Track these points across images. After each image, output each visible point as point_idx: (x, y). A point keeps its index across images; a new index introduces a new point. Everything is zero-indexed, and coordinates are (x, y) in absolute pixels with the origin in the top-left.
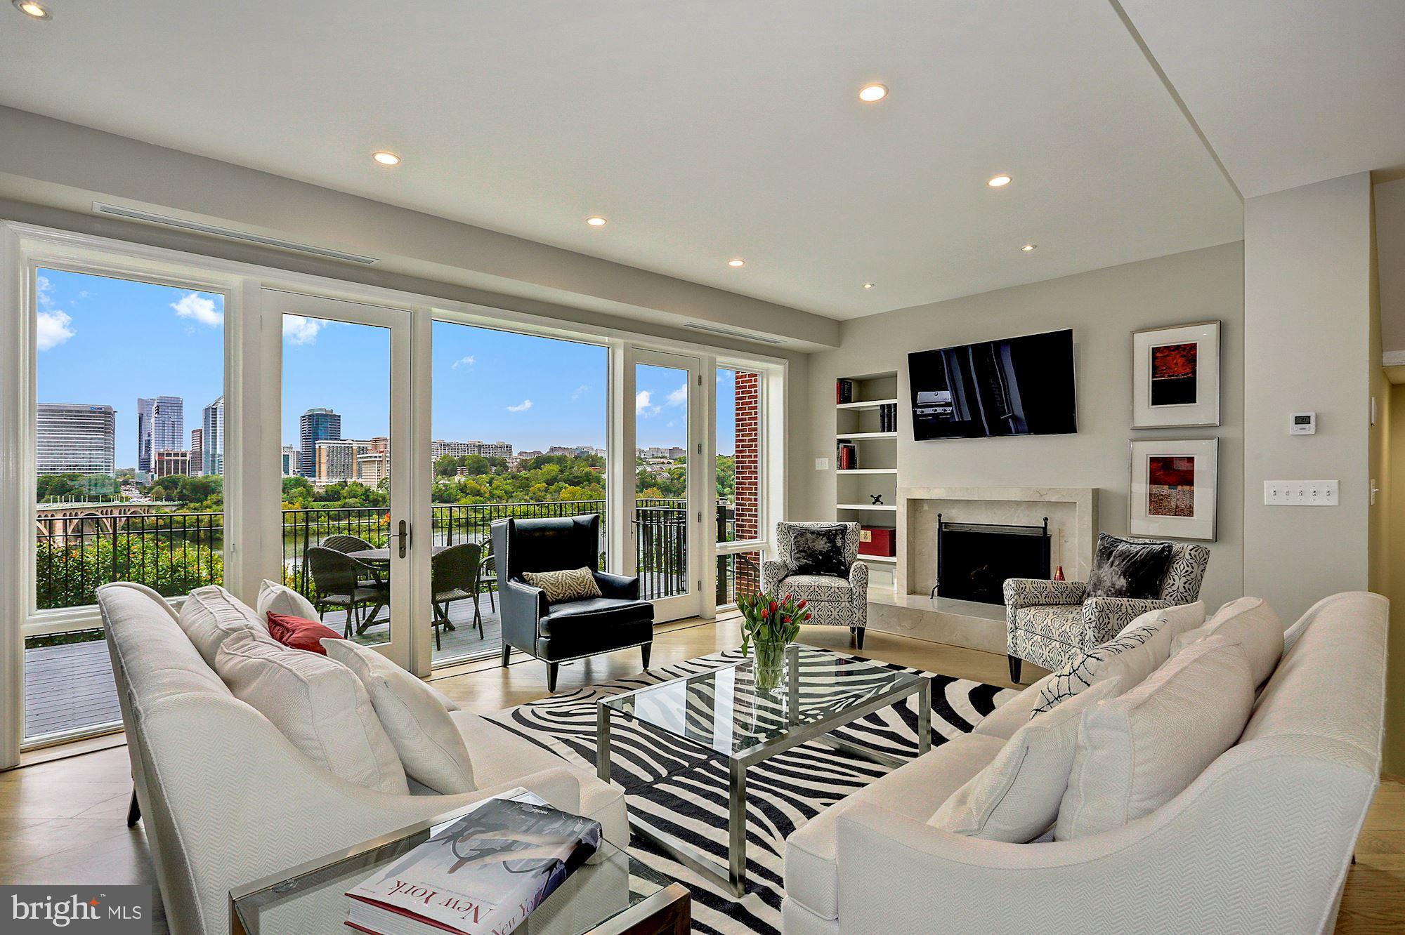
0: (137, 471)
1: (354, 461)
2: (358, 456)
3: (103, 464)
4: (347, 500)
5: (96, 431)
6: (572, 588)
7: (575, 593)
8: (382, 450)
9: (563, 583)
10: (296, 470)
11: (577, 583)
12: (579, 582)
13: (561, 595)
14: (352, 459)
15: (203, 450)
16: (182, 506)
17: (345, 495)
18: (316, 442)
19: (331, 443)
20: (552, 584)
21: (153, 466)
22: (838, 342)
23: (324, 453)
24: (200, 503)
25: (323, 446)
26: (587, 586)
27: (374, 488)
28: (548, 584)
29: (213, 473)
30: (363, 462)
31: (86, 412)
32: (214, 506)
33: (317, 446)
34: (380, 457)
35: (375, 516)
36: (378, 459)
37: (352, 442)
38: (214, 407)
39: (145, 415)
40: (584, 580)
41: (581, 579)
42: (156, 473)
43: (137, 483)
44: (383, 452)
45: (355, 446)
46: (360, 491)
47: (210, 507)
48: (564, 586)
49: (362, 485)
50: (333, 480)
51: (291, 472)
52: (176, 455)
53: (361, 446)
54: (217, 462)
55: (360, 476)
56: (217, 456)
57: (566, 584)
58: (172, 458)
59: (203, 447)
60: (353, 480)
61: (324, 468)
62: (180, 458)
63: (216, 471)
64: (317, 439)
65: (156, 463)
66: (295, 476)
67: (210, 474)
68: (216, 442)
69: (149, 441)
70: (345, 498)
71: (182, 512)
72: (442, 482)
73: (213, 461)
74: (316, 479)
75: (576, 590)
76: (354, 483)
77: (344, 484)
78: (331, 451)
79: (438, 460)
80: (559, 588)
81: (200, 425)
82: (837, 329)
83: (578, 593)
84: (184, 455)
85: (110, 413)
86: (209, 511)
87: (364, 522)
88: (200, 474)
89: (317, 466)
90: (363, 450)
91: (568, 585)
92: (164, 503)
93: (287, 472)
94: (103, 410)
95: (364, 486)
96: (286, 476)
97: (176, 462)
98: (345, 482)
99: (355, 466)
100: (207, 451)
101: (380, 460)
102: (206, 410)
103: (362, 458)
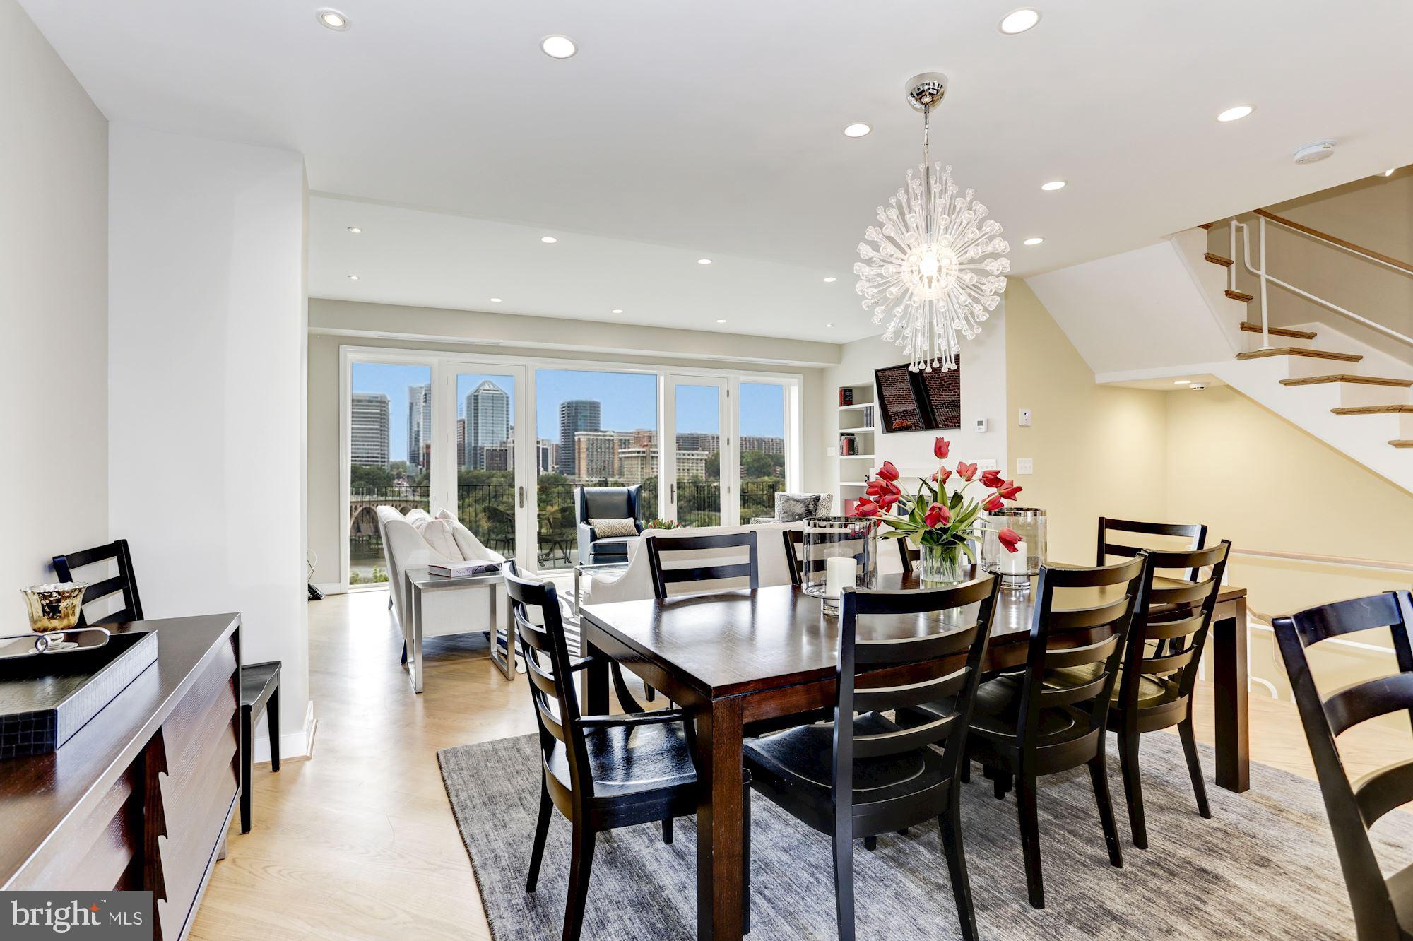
0: (408, 463)
1: (616, 456)
2: (620, 451)
3: (379, 456)
5: (373, 421)
6: (618, 529)
8: (646, 444)
9: (612, 526)
10: (556, 466)
11: (621, 526)
14: (613, 453)
15: (466, 442)
18: (576, 433)
19: (590, 435)
20: (605, 526)
21: (421, 459)
22: (839, 361)
23: (584, 446)
25: (583, 439)
29: (475, 468)
30: (625, 458)
31: (365, 401)
33: (576, 438)
34: (644, 452)
36: (641, 455)
37: (612, 434)
38: (476, 394)
39: (414, 404)
41: (624, 524)
42: (424, 466)
43: (408, 477)
44: (646, 446)
45: (614, 438)
50: (592, 479)
51: (550, 469)
53: (623, 438)
54: (478, 455)
55: (621, 474)
56: (478, 449)
59: (466, 439)
60: (613, 479)
61: (584, 464)
63: (478, 466)
64: (577, 430)
65: (424, 456)
66: (554, 472)
67: (472, 469)
68: (477, 433)
69: (418, 431)
73: (475, 455)
74: (576, 477)
78: (591, 443)
79: (710, 456)
81: (462, 416)
82: (838, 350)
83: (621, 532)
85: (384, 402)
88: (464, 468)
89: (577, 461)
90: (625, 443)
91: (615, 528)
93: (546, 469)
94: (379, 399)
96: (545, 473)
98: (605, 481)
99: (616, 463)
100: (470, 443)
101: (643, 457)
102: (469, 398)
103: (623, 453)
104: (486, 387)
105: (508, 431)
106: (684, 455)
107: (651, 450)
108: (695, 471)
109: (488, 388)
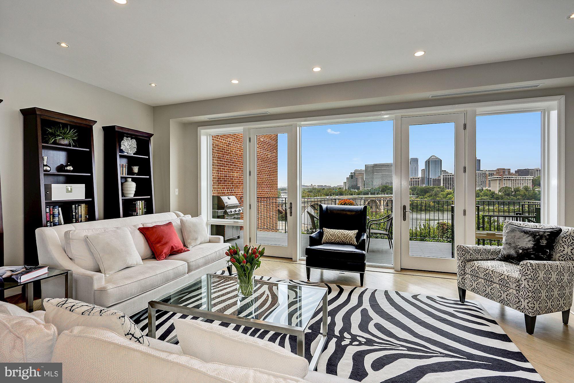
1: (487, 180)
2: (489, 177)
4: (483, 197)
6: (340, 238)
7: (341, 241)
8: (501, 174)
9: (336, 235)
11: (343, 236)
12: (344, 236)
13: (333, 240)
14: (486, 179)
15: (425, 177)
16: (417, 197)
17: (482, 195)
20: (330, 235)
24: (423, 196)
26: (348, 239)
27: (497, 192)
28: (329, 234)
29: (428, 185)
30: (491, 180)
32: (428, 198)
35: (497, 205)
37: (486, 171)
38: (429, 160)
40: (347, 236)
41: (346, 235)
44: (502, 175)
45: (487, 173)
46: (489, 193)
47: (426, 198)
48: (336, 236)
49: (490, 191)
52: (416, 179)
53: (491, 173)
54: (430, 181)
55: (490, 186)
56: (430, 179)
57: (337, 236)
58: (415, 180)
60: (486, 188)
62: (417, 180)
63: (430, 184)
68: (429, 174)
70: (482, 196)
71: (417, 199)
72: (537, 189)
73: (428, 181)
75: (341, 240)
76: (487, 190)
77: (482, 190)
79: (535, 178)
80: (333, 237)
81: (424, 168)
83: (343, 241)
84: (419, 179)
86: (426, 199)
87: (491, 208)
88: (424, 185)
90: (491, 175)
91: (338, 237)
92: (412, 196)
95: (492, 191)
97: (416, 181)
98: (483, 189)
99: (487, 182)
100: (426, 177)
101: (500, 179)
102: (426, 162)
103: (491, 178)
104: (433, 158)
105: (441, 172)
106: (521, 178)
107: (504, 176)
108: (526, 184)
109: (434, 158)
